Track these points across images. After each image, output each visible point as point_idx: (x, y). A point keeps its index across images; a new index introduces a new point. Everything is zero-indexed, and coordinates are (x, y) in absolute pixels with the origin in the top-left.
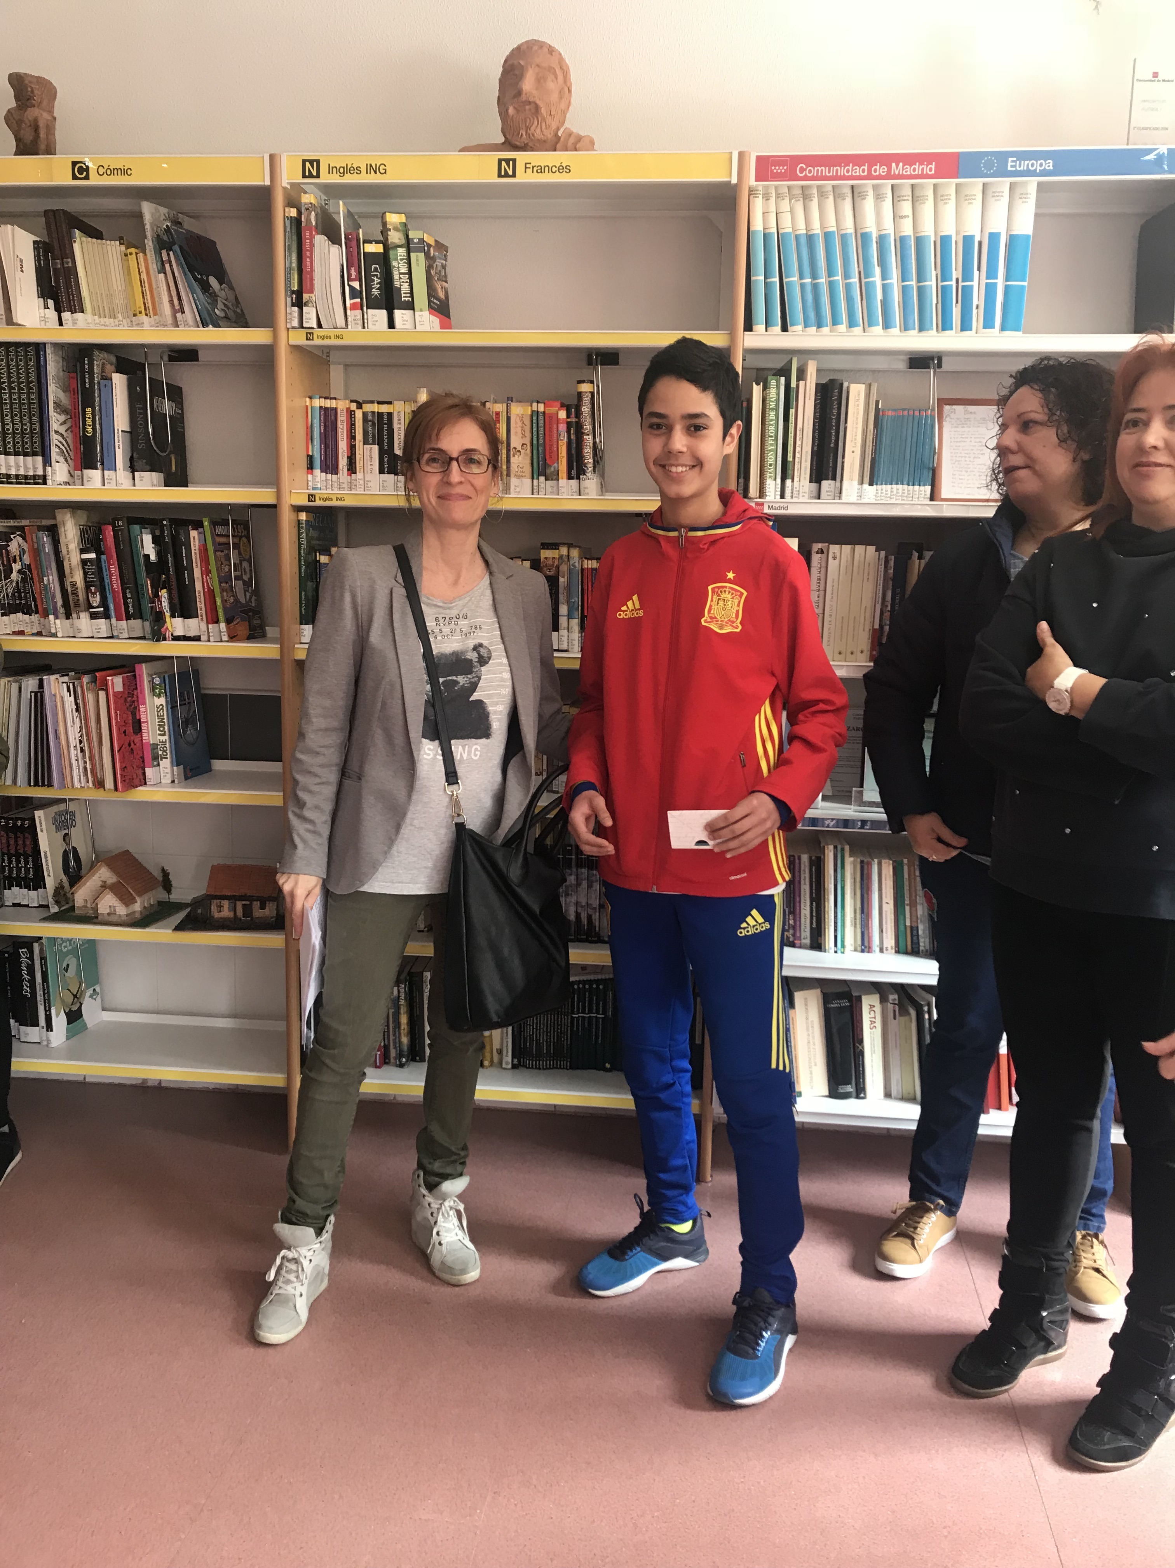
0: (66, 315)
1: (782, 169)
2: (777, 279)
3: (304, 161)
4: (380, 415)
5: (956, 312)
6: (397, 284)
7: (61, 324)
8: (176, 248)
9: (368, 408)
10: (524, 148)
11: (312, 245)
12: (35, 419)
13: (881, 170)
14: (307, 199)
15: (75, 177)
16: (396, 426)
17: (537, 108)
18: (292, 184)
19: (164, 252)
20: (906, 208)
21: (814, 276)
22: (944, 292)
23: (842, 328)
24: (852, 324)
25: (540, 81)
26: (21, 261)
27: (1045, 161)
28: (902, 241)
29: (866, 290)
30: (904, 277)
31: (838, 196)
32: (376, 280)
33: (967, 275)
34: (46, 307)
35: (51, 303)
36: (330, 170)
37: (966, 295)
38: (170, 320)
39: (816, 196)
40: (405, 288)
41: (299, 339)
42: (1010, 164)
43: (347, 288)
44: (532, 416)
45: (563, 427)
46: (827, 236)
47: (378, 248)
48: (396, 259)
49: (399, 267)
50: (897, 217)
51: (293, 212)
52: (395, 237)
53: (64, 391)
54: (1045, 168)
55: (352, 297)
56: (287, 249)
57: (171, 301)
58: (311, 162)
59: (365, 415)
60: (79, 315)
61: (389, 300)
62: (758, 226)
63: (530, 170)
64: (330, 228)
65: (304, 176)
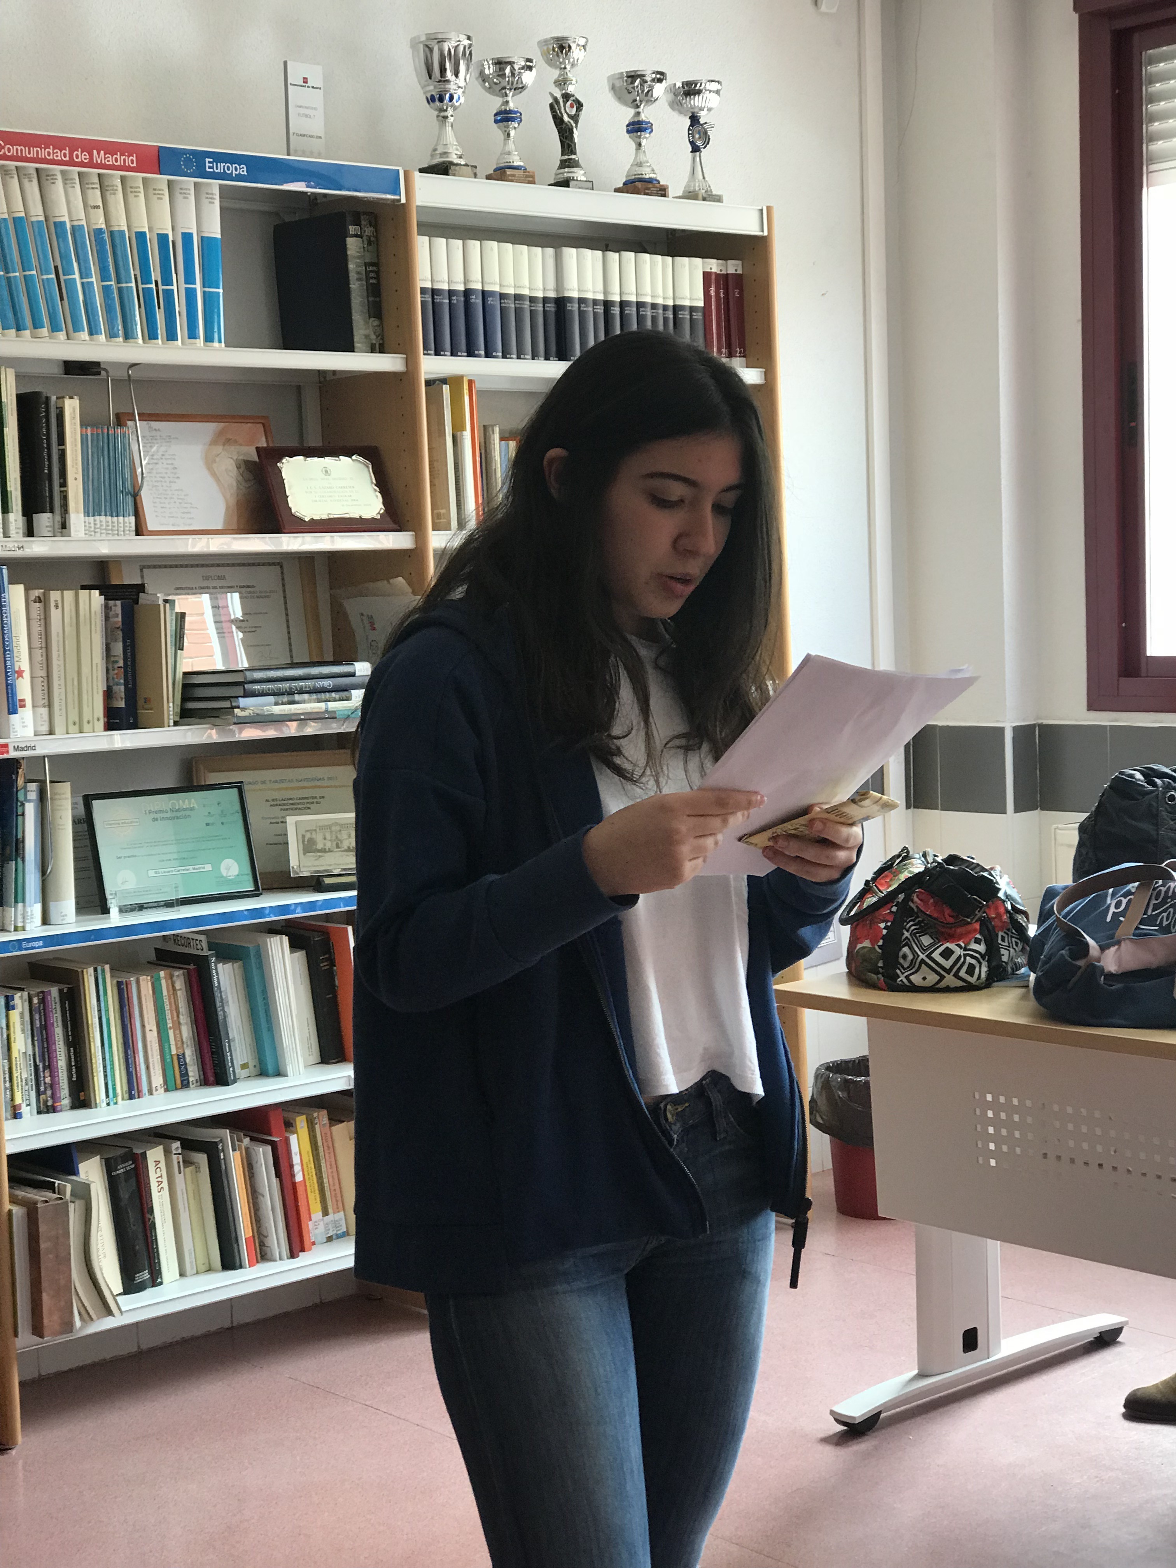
5: (160, 318)
13: (84, 157)
20: (95, 197)
22: (145, 296)
23: (45, 332)
24: (54, 328)
27: (239, 166)
28: (96, 235)
30: (104, 276)
31: (23, 176)
33: (165, 278)
37: (167, 300)
42: (207, 165)
46: (16, 222)
50: (88, 206)
54: (239, 173)
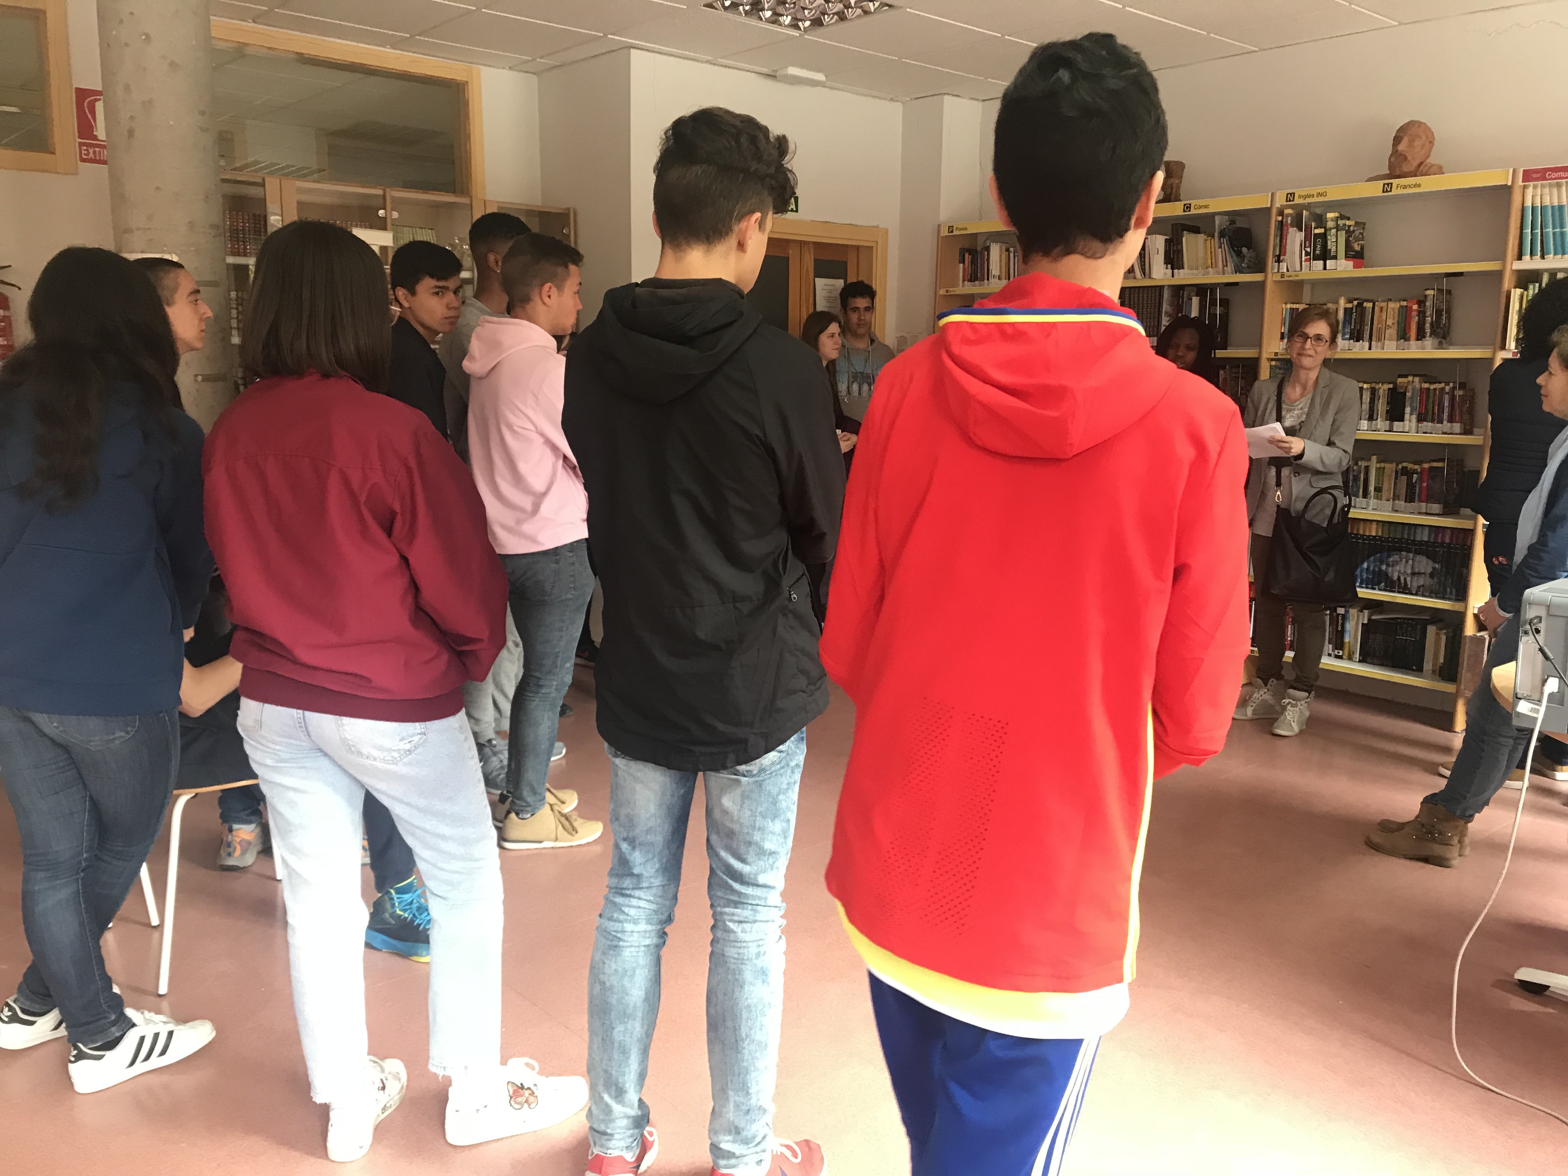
0: (1176, 271)
1: (1538, 175)
2: (1539, 231)
3: (1287, 194)
6: (1329, 247)
7: (1173, 276)
8: (1227, 237)
10: (1399, 177)
11: (1288, 233)
12: (1156, 320)
14: (1288, 211)
15: (1184, 211)
17: (1404, 156)
18: (1283, 205)
19: (1222, 239)
25: (1411, 143)
26: (1159, 250)
32: (1319, 246)
34: (1167, 268)
35: (1169, 266)
36: (1300, 197)
38: (1221, 270)
40: (1334, 249)
41: (1278, 278)
43: (1304, 252)
44: (1399, 309)
45: (1414, 314)
47: (1322, 231)
48: (1330, 235)
49: (1331, 239)
51: (1280, 218)
52: (1330, 224)
53: (1170, 306)
55: (1306, 256)
56: (1276, 236)
57: (1223, 261)
58: (1291, 194)
60: (1181, 271)
61: (1325, 255)
62: (1529, 203)
63: (1399, 188)
64: (1298, 223)
65: (1287, 201)
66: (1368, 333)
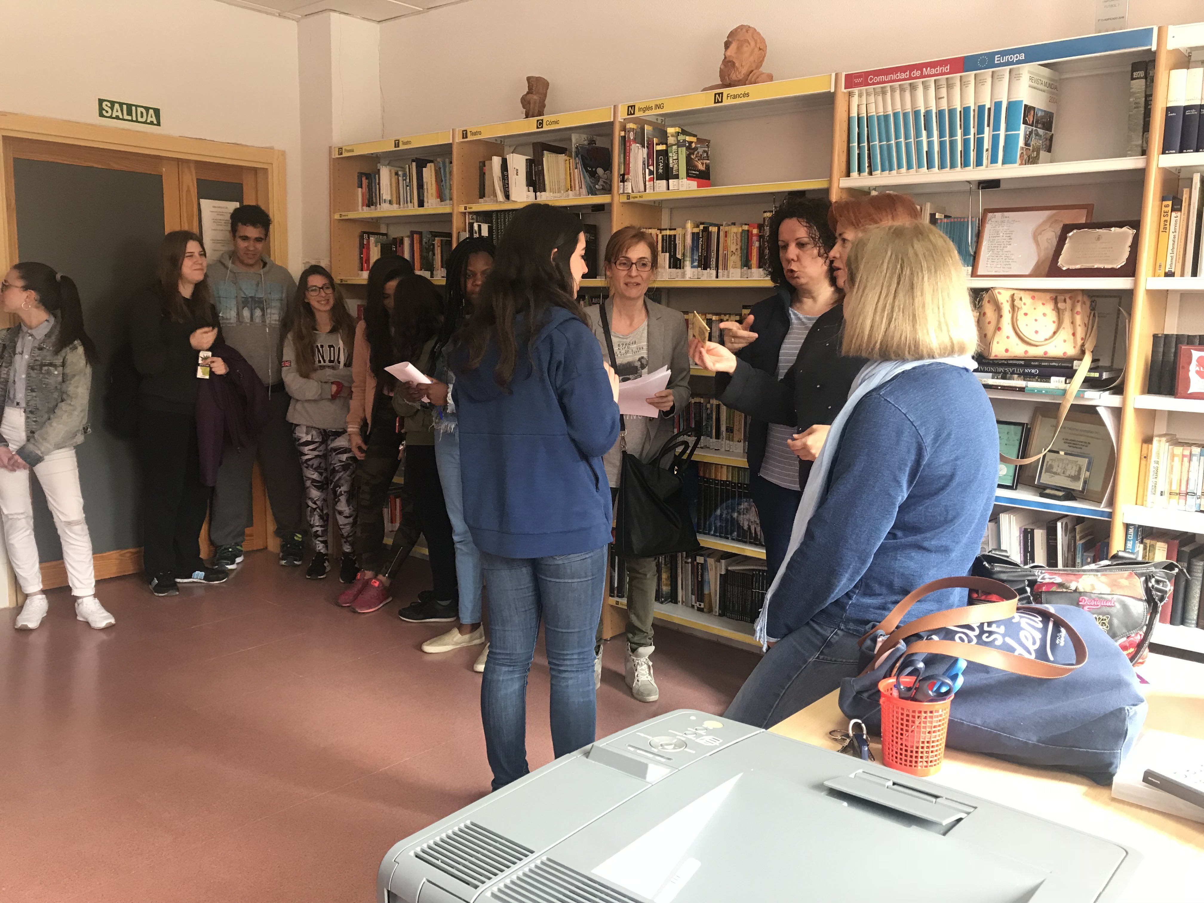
0: (538, 194)
1: (860, 80)
2: (866, 144)
3: (629, 107)
4: (670, 236)
5: (972, 155)
6: (671, 165)
8: (580, 156)
9: (664, 232)
10: (729, 86)
11: (630, 150)
13: (917, 73)
14: (630, 126)
15: (538, 128)
16: (677, 242)
17: (734, 63)
18: (624, 119)
19: (577, 158)
20: (944, 92)
21: (888, 140)
22: (966, 143)
23: (904, 170)
24: (909, 167)
25: (739, 48)
26: (517, 170)
27: (1019, 54)
28: (940, 113)
29: (919, 144)
30: (941, 135)
31: (902, 90)
32: (661, 165)
33: (980, 131)
34: (529, 191)
35: (531, 188)
36: (640, 109)
37: (980, 142)
38: (578, 192)
39: (889, 91)
40: (675, 167)
41: (624, 199)
42: (996, 59)
43: (647, 171)
44: (742, 233)
45: (755, 238)
46: (896, 115)
47: (663, 147)
48: (671, 152)
49: (672, 156)
50: (938, 98)
51: (623, 134)
52: (671, 140)
54: (1019, 59)
55: (650, 175)
56: (620, 154)
57: (579, 183)
58: (631, 107)
59: (663, 236)
60: (543, 193)
61: (667, 174)
62: (854, 114)
63: (729, 98)
64: (640, 139)
65: (628, 115)
66: (714, 260)
